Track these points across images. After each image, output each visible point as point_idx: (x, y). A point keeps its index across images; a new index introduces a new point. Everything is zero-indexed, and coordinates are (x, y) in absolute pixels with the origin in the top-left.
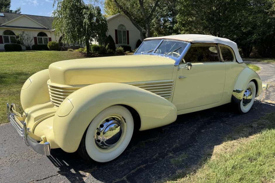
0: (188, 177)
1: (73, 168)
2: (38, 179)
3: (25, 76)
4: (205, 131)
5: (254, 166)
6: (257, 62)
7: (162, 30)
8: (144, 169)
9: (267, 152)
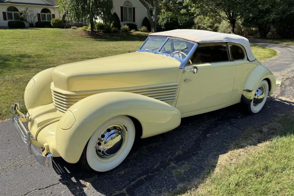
0: (189, 193)
1: (74, 177)
2: (40, 188)
3: (28, 59)
4: (211, 135)
5: (259, 183)
6: (274, 45)
7: (171, 6)
8: (144, 180)
9: (275, 166)
